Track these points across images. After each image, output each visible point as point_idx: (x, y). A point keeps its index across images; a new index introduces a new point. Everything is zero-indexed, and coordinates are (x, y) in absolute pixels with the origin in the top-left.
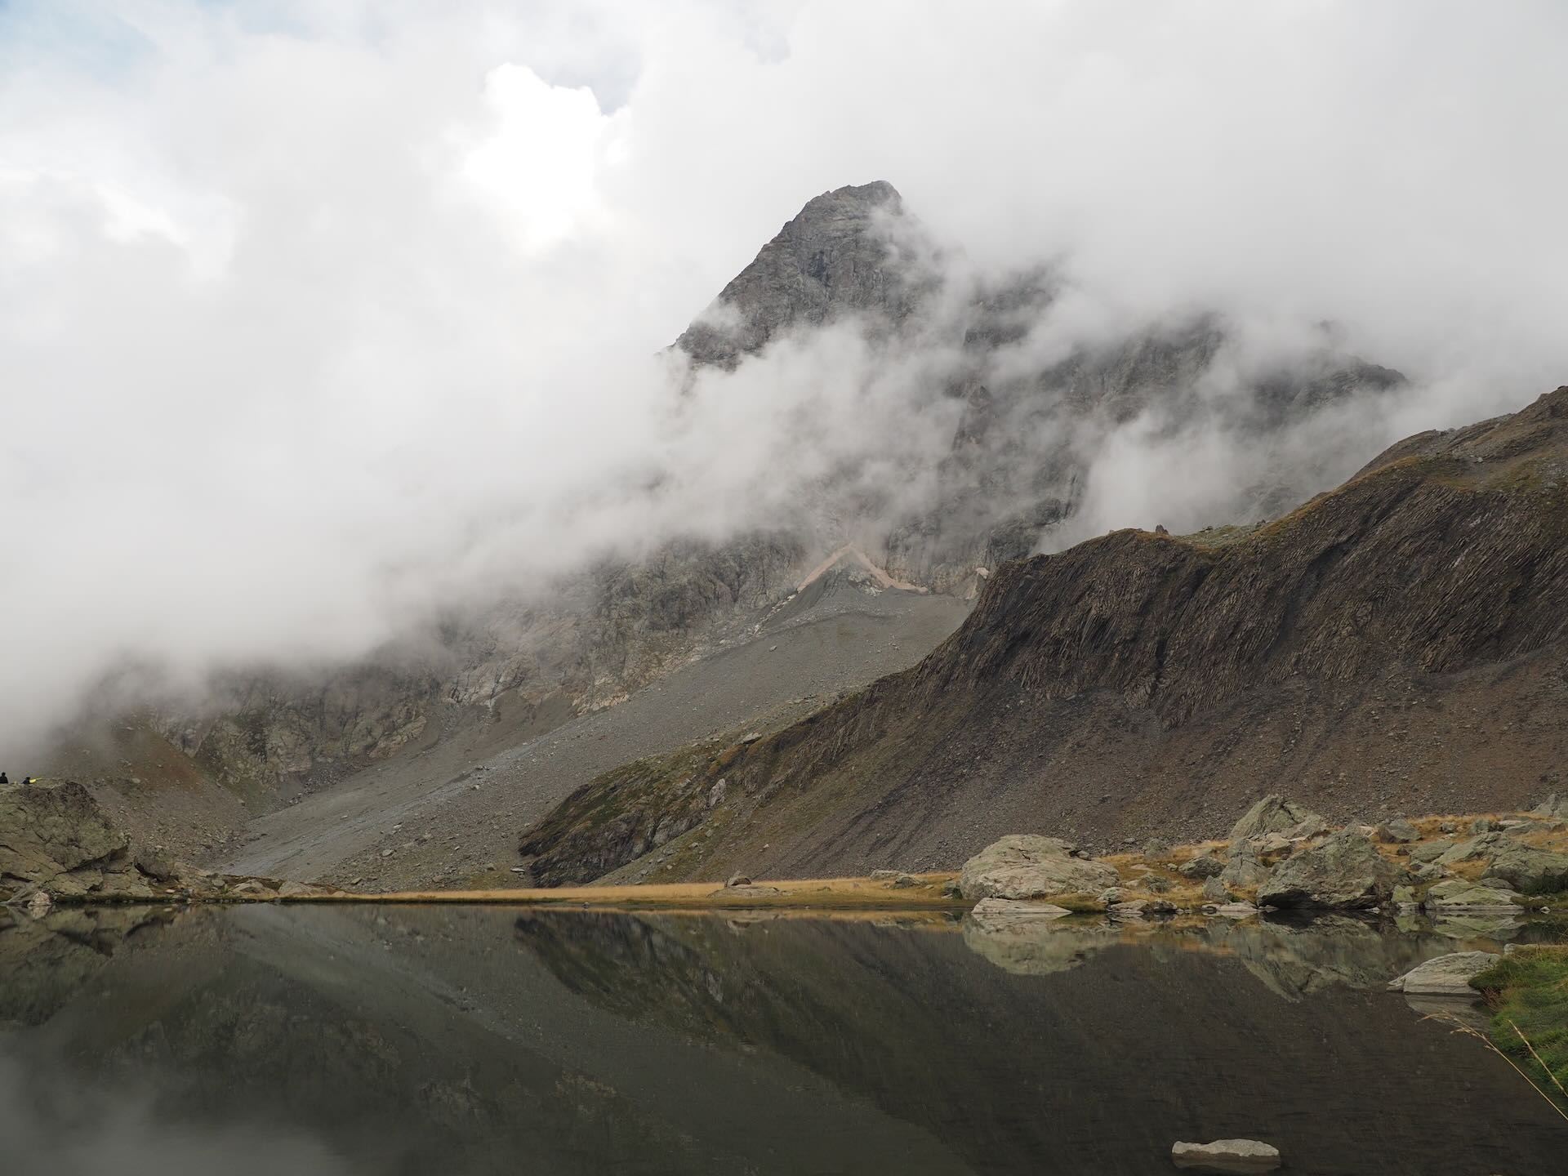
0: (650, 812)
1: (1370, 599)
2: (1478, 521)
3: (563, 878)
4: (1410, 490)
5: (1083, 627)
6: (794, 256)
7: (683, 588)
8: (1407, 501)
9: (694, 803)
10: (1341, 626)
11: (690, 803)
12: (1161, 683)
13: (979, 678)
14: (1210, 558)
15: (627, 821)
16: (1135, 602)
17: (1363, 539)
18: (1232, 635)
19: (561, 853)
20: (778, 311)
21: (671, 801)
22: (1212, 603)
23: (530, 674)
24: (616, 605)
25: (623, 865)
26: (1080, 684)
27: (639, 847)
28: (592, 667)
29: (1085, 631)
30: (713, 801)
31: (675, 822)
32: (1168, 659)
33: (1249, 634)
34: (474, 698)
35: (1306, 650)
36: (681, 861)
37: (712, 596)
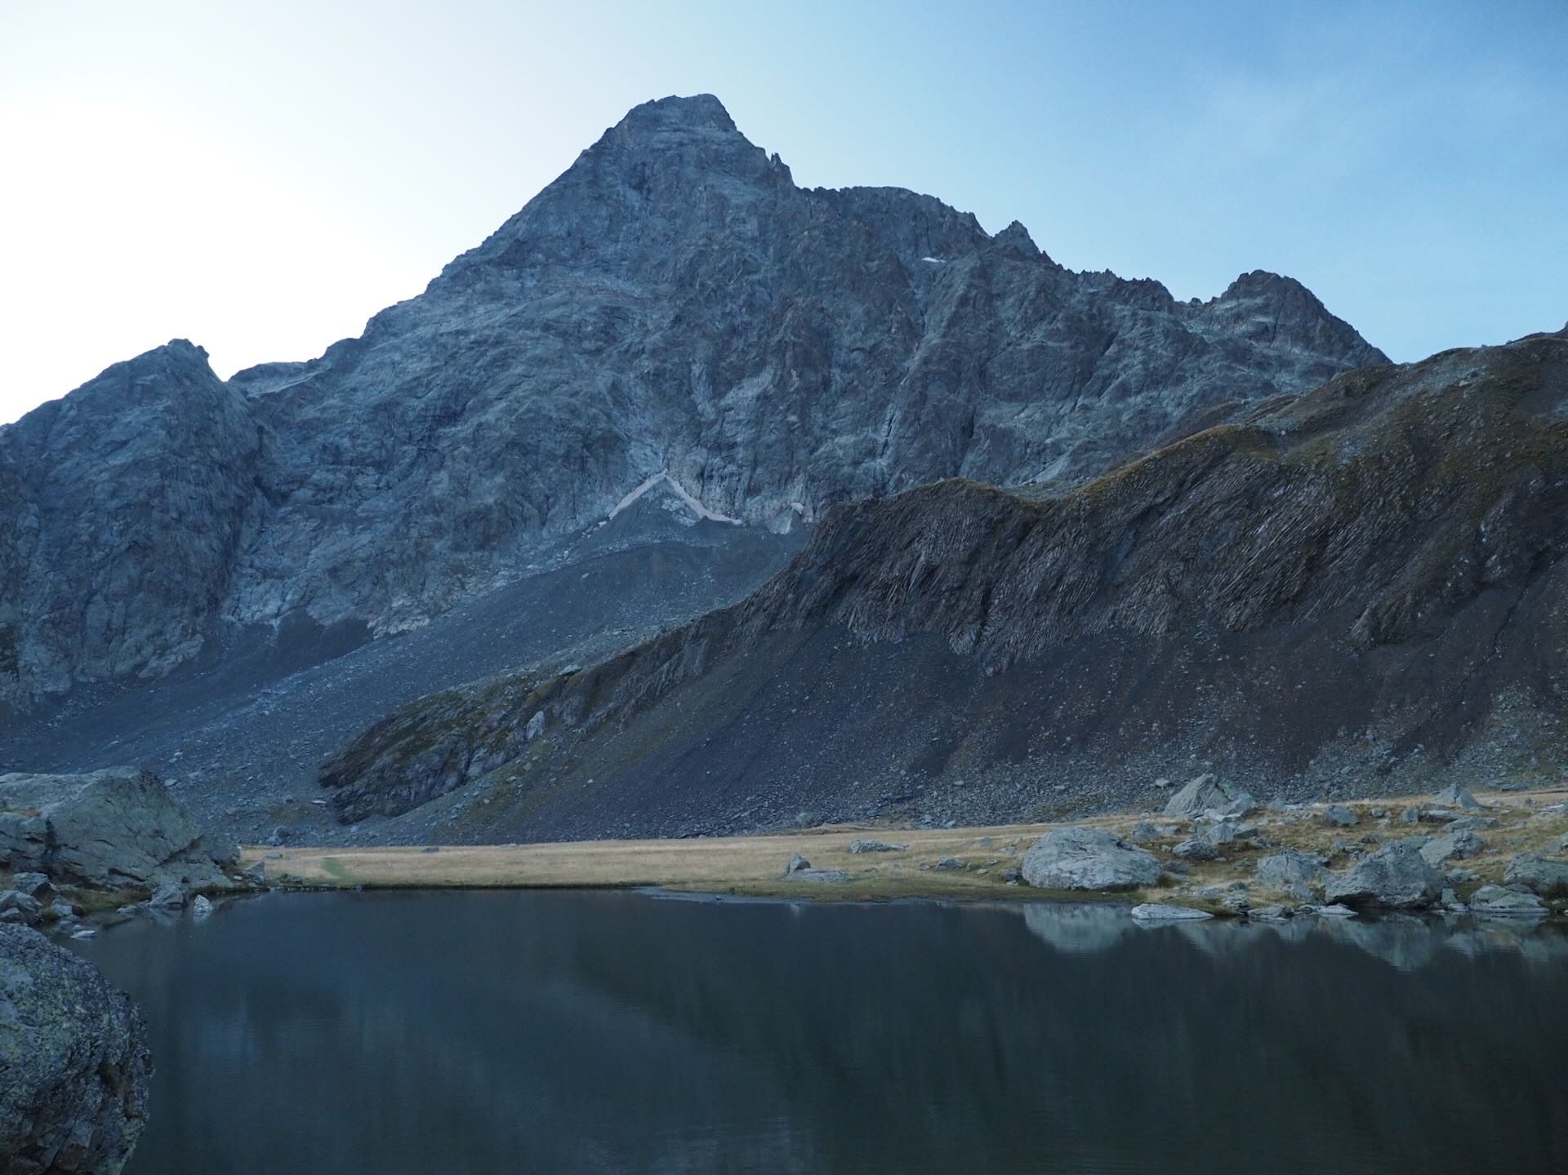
0: (463, 744)
1: (1182, 560)
2: (1281, 492)
3: (369, 811)
4: (1222, 457)
5: (912, 572)
6: (614, 164)
7: (489, 509)
8: (1219, 468)
9: (511, 736)
10: (1155, 584)
11: (507, 736)
12: (986, 631)
13: (806, 618)
14: (1036, 511)
15: (439, 753)
16: (964, 550)
17: (1177, 501)
18: (1055, 588)
19: (368, 785)
20: (596, 222)
21: (485, 734)
22: (1036, 556)
23: (320, 592)
24: (416, 523)
25: (434, 798)
26: (907, 628)
27: (452, 780)
28: (389, 588)
29: (914, 576)
30: (531, 734)
31: (491, 754)
32: (992, 607)
33: (1071, 588)
34: (258, 616)
35: (1121, 606)
36: (499, 795)
37: (519, 519)
